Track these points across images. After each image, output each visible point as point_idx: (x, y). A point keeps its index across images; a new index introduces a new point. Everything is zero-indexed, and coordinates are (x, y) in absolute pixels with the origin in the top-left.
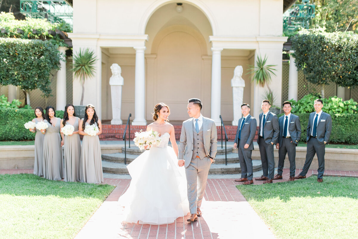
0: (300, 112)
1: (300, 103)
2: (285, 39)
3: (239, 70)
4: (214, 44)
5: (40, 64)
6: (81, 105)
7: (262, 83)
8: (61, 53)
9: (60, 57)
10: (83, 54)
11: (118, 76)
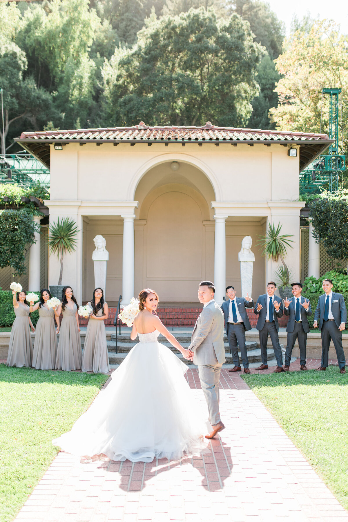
2: (303, 205)
3: (247, 242)
4: (217, 211)
6: (59, 284)
7: (275, 258)
8: (35, 223)
9: (35, 228)
10: (61, 224)
11: (102, 250)
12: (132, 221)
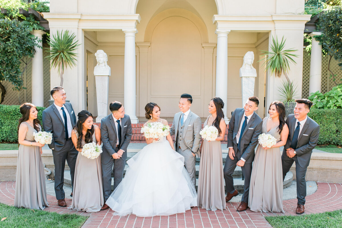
0: (329, 108)
1: (328, 97)
2: (308, 18)
3: (249, 57)
4: (220, 25)
5: (6, 49)
7: (278, 72)
8: (36, 38)
9: (35, 42)
10: (62, 37)
11: (103, 65)
12: (133, 35)
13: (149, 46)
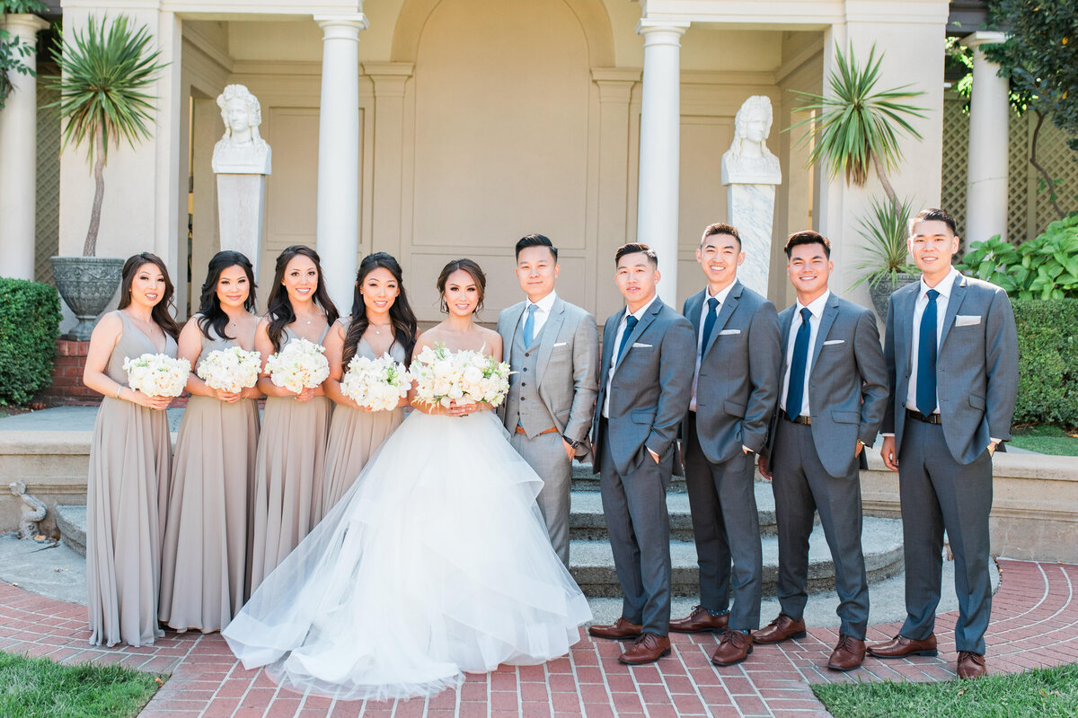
0: (1037, 294)
3: (756, 114)
4: (651, 5)
6: (85, 253)
7: (857, 171)
8: (12, 40)
9: (11, 54)
11: (246, 136)
12: (351, 33)
13: (410, 77)
